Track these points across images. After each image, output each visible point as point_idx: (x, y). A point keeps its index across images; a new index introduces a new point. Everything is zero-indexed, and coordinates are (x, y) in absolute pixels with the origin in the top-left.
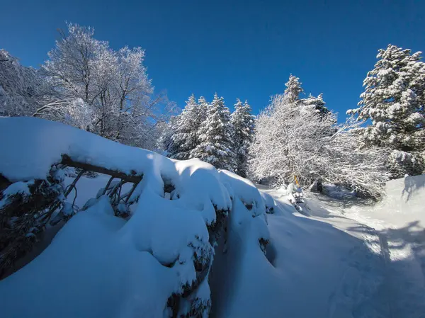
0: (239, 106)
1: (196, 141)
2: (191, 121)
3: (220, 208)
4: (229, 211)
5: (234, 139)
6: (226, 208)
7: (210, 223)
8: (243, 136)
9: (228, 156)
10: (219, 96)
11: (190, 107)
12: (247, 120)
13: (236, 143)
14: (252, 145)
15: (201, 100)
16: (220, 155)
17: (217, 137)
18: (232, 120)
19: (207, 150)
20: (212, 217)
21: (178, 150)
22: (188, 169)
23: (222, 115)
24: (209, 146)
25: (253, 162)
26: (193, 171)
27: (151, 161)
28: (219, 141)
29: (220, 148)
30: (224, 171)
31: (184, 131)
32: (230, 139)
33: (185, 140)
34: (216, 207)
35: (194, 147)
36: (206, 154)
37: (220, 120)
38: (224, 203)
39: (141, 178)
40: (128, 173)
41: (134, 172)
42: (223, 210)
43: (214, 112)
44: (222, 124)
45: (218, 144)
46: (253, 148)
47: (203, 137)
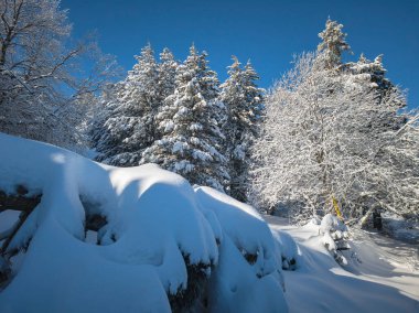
0: (236, 69)
1: (153, 133)
2: (144, 95)
3: (194, 260)
4: (212, 265)
5: (225, 130)
6: (206, 261)
7: (174, 290)
8: (241, 126)
9: (214, 162)
11: (144, 67)
12: (250, 95)
13: (229, 138)
14: (258, 142)
15: (164, 55)
16: (199, 160)
17: (194, 126)
18: (223, 94)
19: (174, 150)
20: (180, 278)
21: (117, 148)
22: (134, 185)
23: (204, 86)
24: (178, 143)
25: (259, 174)
26: (145, 187)
27: (60, 167)
28: (198, 133)
29: (199, 147)
30: (205, 189)
31: (131, 112)
32: (218, 130)
33: (131, 130)
34: (186, 259)
35: (149, 144)
36: (173, 157)
37: (199, 95)
38: (204, 251)
39: (36, 200)
40: (10, 190)
41: (22, 189)
42: (201, 265)
43: (188, 79)
44: (204, 103)
45: (195, 140)
46: (261, 148)
47: (167, 125)
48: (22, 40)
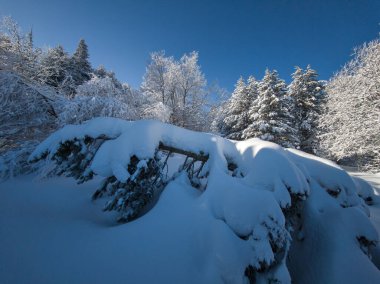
0: (299, 74)
1: (248, 121)
2: (241, 103)
3: (295, 190)
4: (306, 194)
5: (293, 113)
6: (302, 192)
8: (306, 109)
9: (287, 133)
10: (271, 70)
11: (239, 89)
12: (311, 88)
13: (297, 118)
14: (322, 117)
15: (250, 80)
16: (276, 132)
17: (271, 114)
18: (290, 92)
19: (260, 128)
20: (287, 200)
21: (231, 131)
23: (276, 90)
24: (262, 124)
25: (325, 138)
26: (256, 152)
27: (214, 143)
28: (274, 118)
29: (275, 125)
30: (289, 149)
31: (235, 113)
32: (288, 114)
33: (236, 121)
34: (289, 189)
35: (246, 127)
36: (260, 133)
37: (273, 96)
38: (300, 186)
41: (202, 153)
42: (299, 194)
43: (266, 88)
44: (277, 99)
45: (273, 121)
46: (324, 120)
47: (254, 116)
48: (189, 93)
